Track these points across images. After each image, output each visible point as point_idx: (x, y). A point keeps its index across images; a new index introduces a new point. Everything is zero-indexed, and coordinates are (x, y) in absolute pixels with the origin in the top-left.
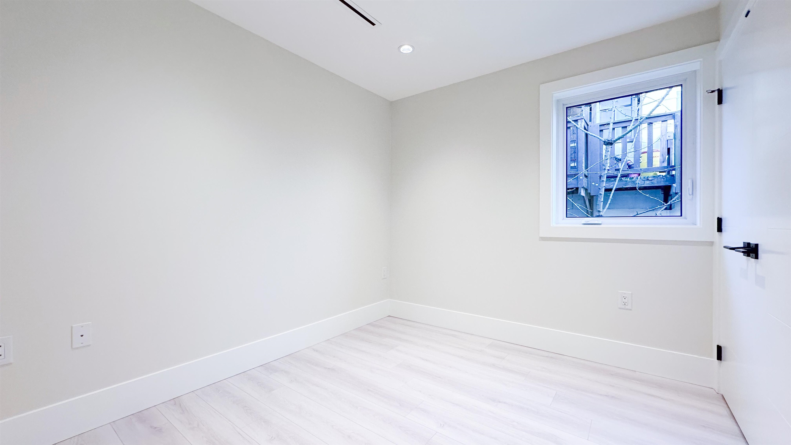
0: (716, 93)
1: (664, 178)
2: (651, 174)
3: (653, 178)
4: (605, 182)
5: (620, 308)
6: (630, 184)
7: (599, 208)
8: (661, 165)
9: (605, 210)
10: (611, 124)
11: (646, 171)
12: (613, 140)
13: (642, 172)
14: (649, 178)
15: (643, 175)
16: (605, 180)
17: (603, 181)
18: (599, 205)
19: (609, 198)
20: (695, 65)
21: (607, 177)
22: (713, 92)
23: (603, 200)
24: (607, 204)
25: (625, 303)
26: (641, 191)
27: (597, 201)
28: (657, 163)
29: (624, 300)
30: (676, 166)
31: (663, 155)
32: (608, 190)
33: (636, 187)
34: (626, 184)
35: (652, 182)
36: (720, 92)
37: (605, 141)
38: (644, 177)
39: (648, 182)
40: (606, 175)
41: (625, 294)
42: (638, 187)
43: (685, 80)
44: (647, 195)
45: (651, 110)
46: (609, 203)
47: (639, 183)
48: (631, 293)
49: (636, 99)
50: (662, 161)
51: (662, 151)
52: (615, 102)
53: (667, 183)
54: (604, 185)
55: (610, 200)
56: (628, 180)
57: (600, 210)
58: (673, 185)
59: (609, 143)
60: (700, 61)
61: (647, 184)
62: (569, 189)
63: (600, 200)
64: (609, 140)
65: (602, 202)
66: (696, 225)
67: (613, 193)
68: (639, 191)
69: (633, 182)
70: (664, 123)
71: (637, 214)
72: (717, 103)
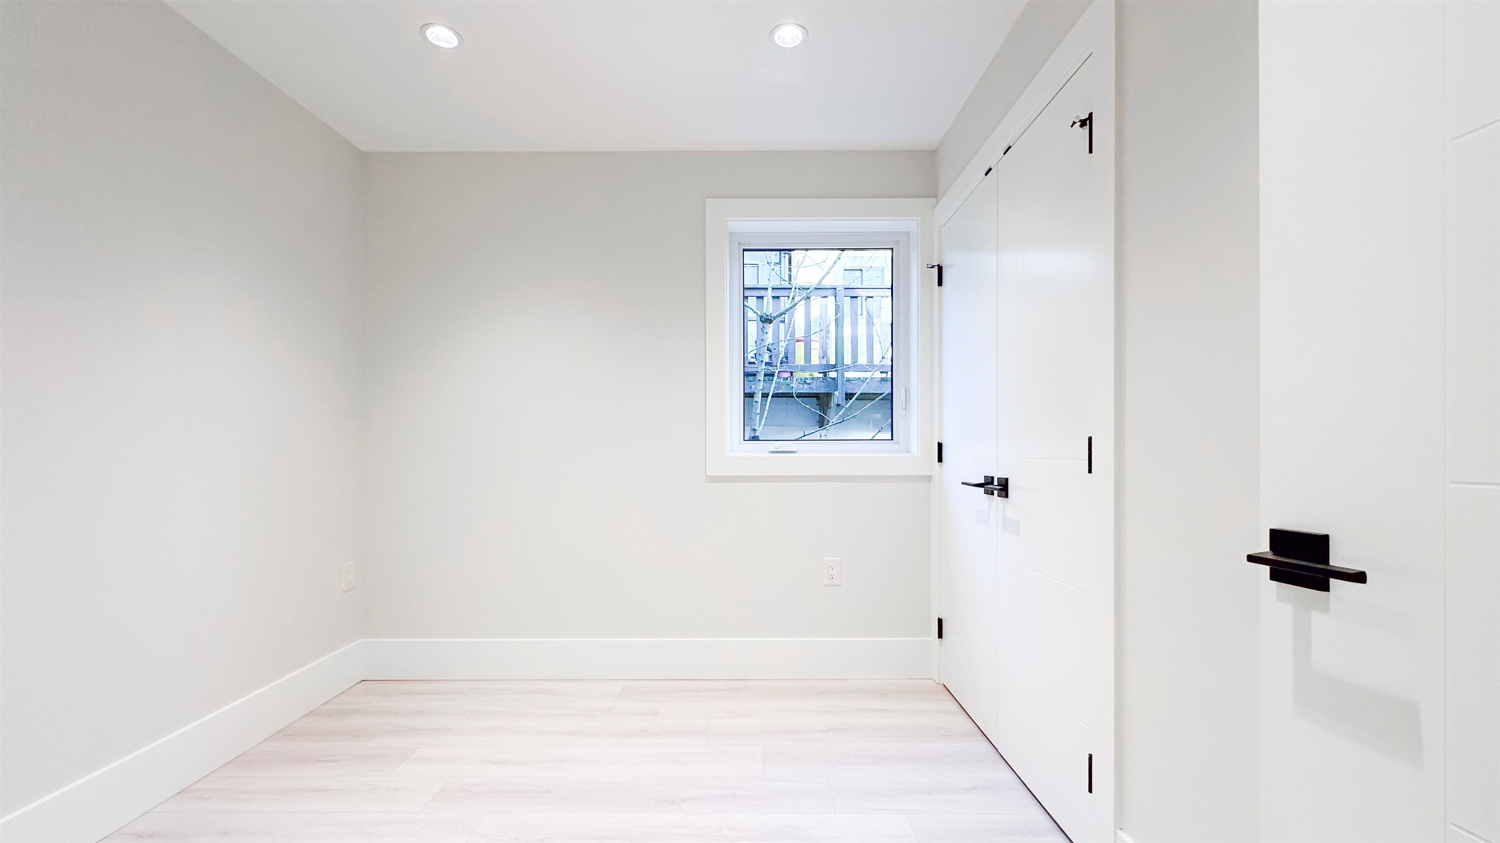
0: (936, 268)
1: (824, 382)
2: (807, 375)
3: (811, 381)
4: (762, 383)
5: (827, 585)
6: (783, 387)
7: (755, 424)
8: (821, 361)
9: (761, 427)
10: (770, 290)
11: (803, 369)
12: (772, 315)
13: (799, 370)
14: (806, 381)
15: (798, 375)
16: (762, 379)
17: (760, 380)
18: (754, 419)
19: (765, 408)
20: (910, 224)
21: (765, 375)
22: (933, 267)
23: (759, 412)
24: (762, 419)
25: (832, 576)
26: (800, 399)
27: (752, 412)
28: (815, 360)
29: (831, 572)
30: (839, 366)
31: (823, 347)
32: (765, 396)
33: (793, 393)
34: (779, 387)
35: (810, 386)
36: (940, 269)
37: (762, 316)
38: (801, 379)
39: (806, 386)
40: (763, 371)
41: (832, 562)
42: (795, 393)
43: (898, 242)
44: (807, 406)
45: (820, 278)
46: (765, 416)
47: (796, 387)
48: (839, 559)
49: (787, 256)
50: (822, 356)
51: (822, 341)
52: (773, 255)
53: (827, 389)
54: (762, 388)
55: (766, 412)
56: (782, 381)
57: (755, 428)
58: (836, 392)
59: (768, 319)
60: (917, 220)
61: (805, 389)
62: (746, 394)
63: (755, 411)
64: (768, 316)
65: (759, 415)
66: (909, 452)
67: (769, 401)
68: (797, 399)
69: (788, 384)
70: (824, 299)
71: (804, 436)
72: (937, 284)
